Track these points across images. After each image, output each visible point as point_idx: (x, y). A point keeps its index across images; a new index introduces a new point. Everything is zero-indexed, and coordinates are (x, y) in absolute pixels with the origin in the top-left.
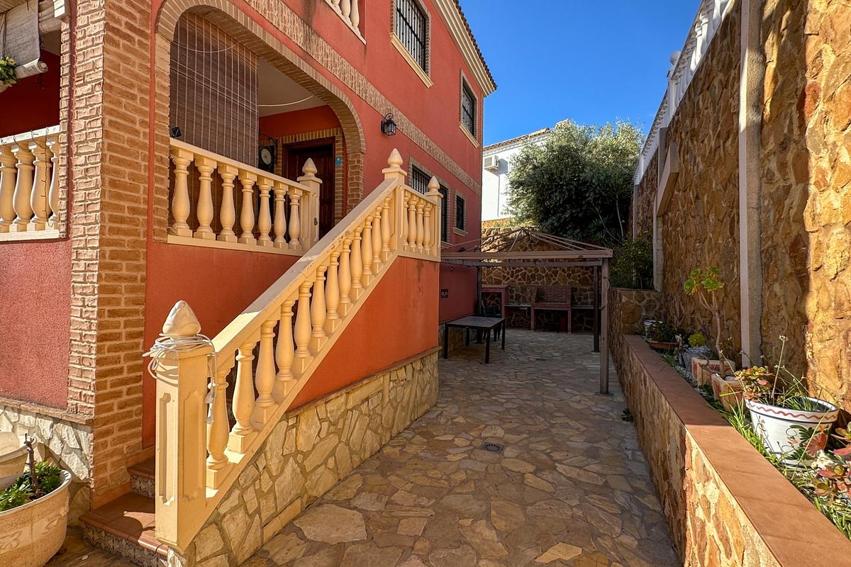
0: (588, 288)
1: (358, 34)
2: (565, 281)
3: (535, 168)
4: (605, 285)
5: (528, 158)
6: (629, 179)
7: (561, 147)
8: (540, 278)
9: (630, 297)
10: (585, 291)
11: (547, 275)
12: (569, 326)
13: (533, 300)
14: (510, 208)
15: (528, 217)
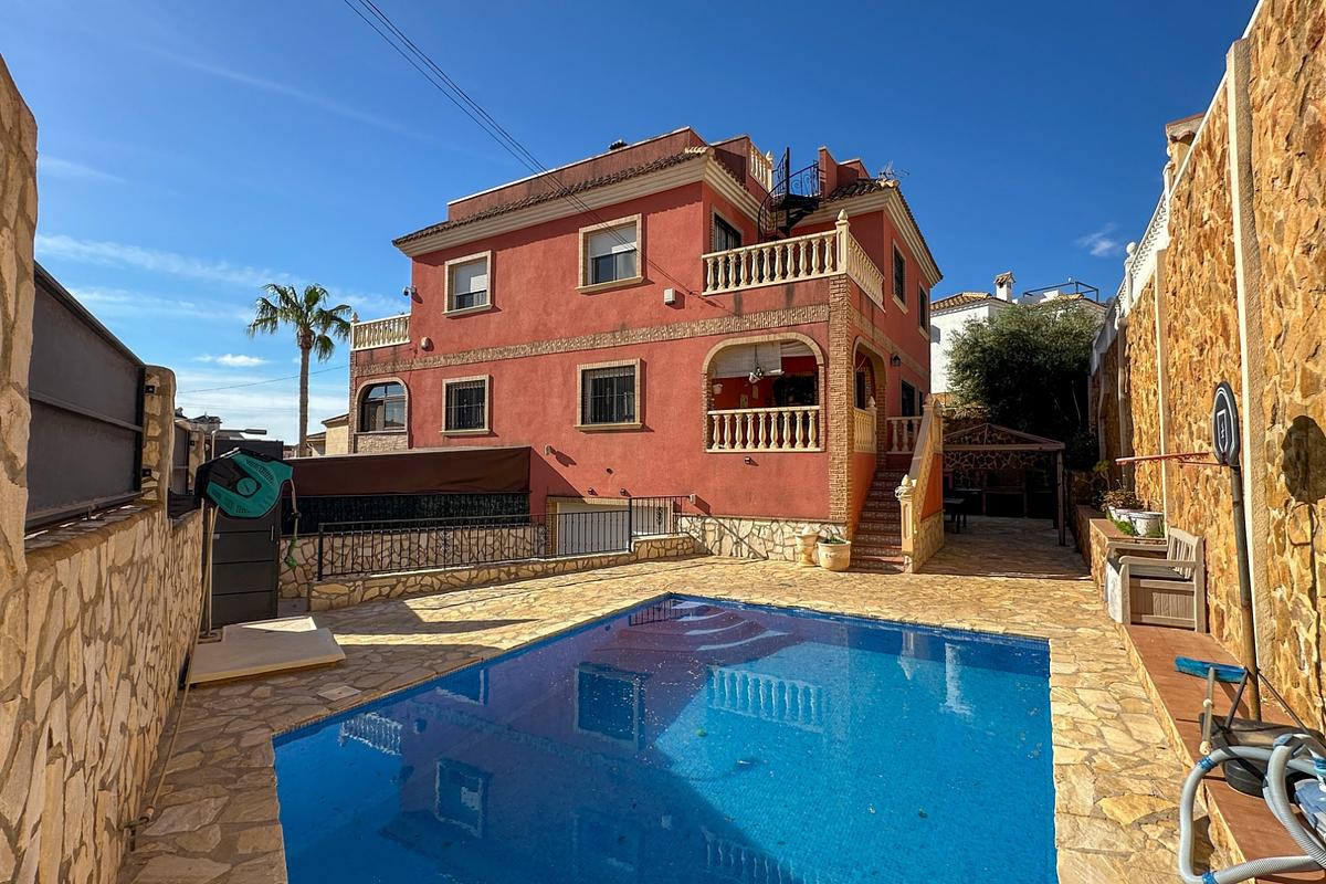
0: (1044, 471)
1: (882, 307)
2: (1018, 464)
3: (984, 351)
4: (1060, 468)
5: (976, 343)
6: (1086, 363)
7: (1011, 333)
8: (989, 460)
9: (1081, 477)
10: (1042, 474)
11: (997, 458)
12: (1026, 510)
13: (985, 484)
14: (957, 388)
15: (975, 398)
